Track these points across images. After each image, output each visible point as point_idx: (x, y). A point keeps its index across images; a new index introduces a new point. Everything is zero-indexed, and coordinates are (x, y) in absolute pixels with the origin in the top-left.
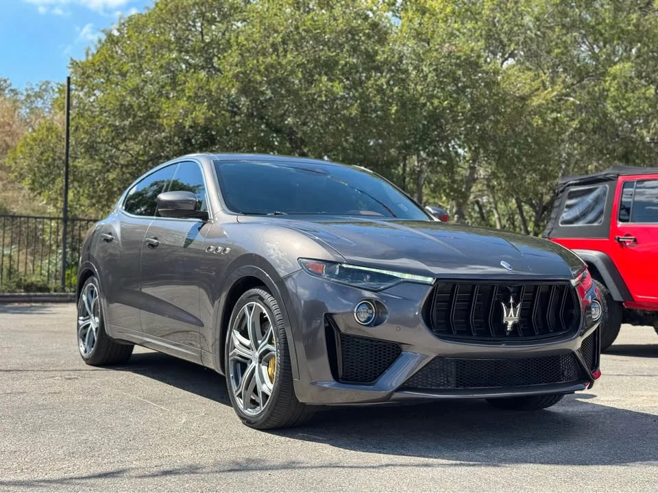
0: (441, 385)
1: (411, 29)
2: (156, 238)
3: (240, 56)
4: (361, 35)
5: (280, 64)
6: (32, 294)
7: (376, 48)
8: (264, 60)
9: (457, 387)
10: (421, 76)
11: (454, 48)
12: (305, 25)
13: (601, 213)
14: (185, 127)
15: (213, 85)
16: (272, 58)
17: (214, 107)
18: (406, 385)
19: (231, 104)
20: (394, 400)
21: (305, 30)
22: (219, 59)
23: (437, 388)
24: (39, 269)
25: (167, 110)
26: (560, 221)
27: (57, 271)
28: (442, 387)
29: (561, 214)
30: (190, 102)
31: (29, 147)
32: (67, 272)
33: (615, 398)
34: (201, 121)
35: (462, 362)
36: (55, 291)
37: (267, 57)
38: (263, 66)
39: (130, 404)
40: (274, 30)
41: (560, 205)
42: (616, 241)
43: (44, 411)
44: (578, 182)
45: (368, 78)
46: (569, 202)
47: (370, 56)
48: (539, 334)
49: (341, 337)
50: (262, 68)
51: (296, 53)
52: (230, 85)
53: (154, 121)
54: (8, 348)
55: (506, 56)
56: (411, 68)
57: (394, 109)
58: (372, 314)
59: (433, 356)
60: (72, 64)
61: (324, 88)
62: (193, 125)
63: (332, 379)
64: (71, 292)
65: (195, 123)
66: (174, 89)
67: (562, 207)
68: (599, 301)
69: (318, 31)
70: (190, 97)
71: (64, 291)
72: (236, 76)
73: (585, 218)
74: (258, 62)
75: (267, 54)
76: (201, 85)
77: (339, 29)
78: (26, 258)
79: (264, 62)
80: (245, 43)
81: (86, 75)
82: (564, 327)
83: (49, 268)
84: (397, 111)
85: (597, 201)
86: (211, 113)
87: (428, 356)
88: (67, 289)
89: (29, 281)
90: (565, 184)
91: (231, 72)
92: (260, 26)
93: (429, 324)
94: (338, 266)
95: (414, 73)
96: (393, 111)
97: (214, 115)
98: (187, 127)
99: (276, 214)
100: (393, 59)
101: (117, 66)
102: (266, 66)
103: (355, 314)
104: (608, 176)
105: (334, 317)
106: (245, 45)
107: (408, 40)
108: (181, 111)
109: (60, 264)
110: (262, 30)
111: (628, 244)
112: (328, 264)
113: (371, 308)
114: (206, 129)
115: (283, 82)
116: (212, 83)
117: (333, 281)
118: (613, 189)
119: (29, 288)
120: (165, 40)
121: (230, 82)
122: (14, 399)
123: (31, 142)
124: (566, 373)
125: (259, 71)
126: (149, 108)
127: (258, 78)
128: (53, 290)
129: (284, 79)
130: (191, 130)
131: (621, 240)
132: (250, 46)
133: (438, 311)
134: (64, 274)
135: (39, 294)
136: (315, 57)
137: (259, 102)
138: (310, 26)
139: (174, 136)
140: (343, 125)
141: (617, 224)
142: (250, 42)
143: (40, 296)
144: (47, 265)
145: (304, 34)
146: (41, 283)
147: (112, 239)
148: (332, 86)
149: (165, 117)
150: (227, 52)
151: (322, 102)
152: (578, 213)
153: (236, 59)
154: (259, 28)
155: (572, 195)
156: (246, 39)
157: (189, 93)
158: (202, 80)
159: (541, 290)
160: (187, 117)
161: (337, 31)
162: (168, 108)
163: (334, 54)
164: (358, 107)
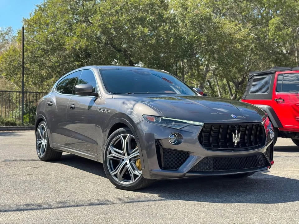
0: (207, 170)
1: (179, 3)
2: (73, 105)
3: (101, 17)
4: (156, 6)
5: (119, 19)
6: (8, 126)
7: (163, 12)
8: (112, 18)
9: (214, 170)
10: (184, 24)
11: (199, 11)
12: (131, 2)
13: (268, 88)
14: (76, 49)
15: (89, 30)
16: (116, 17)
17: (89, 40)
18: (192, 170)
19: (97, 38)
20: (187, 177)
21: (130, 4)
22: (92, 18)
23: (205, 171)
24: (11, 115)
25: (68, 42)
26: (250, 92)
27: (19, 116)
28: (207, 171)
29: (250, 89)
30: (78, 38)
31: (5, 59)
32: (24, 116)
33: (278, 172)
34: (84, 47)
35: (216, 160)
36: (19, 125)
37: (114, 17)
38: (112, 21)
39: (65, 179)
40: (116, 4)
41: (250, 85)
42: (275, 101)
43: (27, 183)
44: (257, 74)
45: (160, 26)
46: (254, 83)
47: (161, 16)
48: (248, 146)
49: (163, 150)
50: (111, 22)
51: (127, 15)
52: (97, 30)
53: (62, 46)
54: (3, 153)
55: (222, 15)
56: (179, 21)
57: (172, 40)
58: (176, 139)
59: (203, 157)
60: (24, 20)
61: (140, 31)
62: (80, 48)
63: (159, 168)
64: (26, 125)
65: (81, 48)
66: (71, 32)
67: (250, 86)
68: (273, 131)
69: (137, 4)
70: (78, 36)
71: (23, 125)
72: (100, 26)
73: (261, 90)
74: (109, 19)
75: (113, 15)
76: (83, 30)
77: (146, 3)
78: (5, 110)
79: (112, 19)
80: (103, 10)
81: (30, 25)
82: (259, 143)
83: (16, 115)
84: (173, 41)
85: (266, 83)
86: (88, 43)
87: (201, 157)
88: (25, 124)
89: (7, 120)
90: (252, 75)
91: (97, 24)
92: (110, 2)
93: (201, 143)
94: (160, 118)
95: (181, 23)
96: (172, 41)
97: (89, 44)
98: (77, 50)
99: (129, 94)
100: (171, 17)
101: (44, 21)
102: (113, 21)
103: (169, 139)
104: (271, 72)
105: (160, 141)
106: (103, 11)
107: (178, 8)
108: (74, 42)
109: (21, 113)
110: (111, 4)
111: (280, 102)
112: (156, 117)
113: (176, 137)
114: (85, 50)
115: (121, 28)
116: (88, 29)
117: (159, 125)
118: (273, 77)
119: (7, 124)
120: (66, 9)
121: (97, 28)
122: (13, 178)
123: (6, 57)
124: (260, 163)
125: (110, 24)
126: (60, 41)
127: (110, 27)
128: (18, 124)
129: (122, 27)
130: (79, 51)
131: (277, 100)
132: (106, 12)
133: (205, 137)
134: (23, 117)
135: (11, 126)
136: (136, 16)
137: (110, 37)
138: (133, 2)
139: (72, 53)
140: (148, 48)
141: (275, 93)
142: (106, 10)
143: (12, 127)
144: (15, 113)
145: (130, 6)
146: (12, 122)
147: (52, 105)
148: (143, 30)
149: (67, 45)
150: (95, 15)
151: (139, 37)
152: (258, 88)
153: (99, 18)
154: (109, 3)
155: (255, 80)
156: (104, 9)
157: (78, 33)
158: (83, 27)
159: (249, 126)
160: (77, 45)
161: (146, 4)
162: (68, 41)
163: (144, 15)
164: (155, 39)
